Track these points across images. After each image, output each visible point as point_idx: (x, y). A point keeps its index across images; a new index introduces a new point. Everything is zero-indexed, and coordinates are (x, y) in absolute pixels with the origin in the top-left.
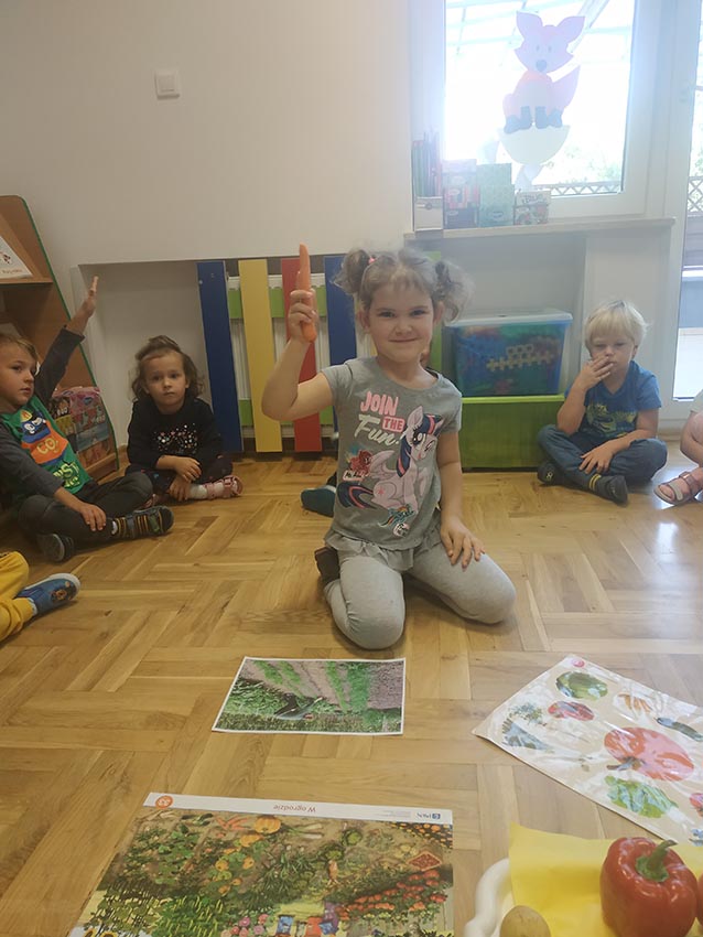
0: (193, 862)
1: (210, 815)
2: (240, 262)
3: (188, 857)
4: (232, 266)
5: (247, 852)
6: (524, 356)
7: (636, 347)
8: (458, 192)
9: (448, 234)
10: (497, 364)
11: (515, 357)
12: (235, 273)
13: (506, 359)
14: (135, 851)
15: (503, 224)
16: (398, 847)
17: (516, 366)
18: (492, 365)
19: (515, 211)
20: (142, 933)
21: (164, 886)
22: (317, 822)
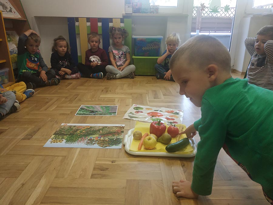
0: (73, 131)
1: (75, 126)
2: (79, 18)
3: (72, 131)
4: (77, 19)
5: (84, 130)
6: (151, 46)
7: (178, 45)
8: (136, 4)
9: (133, 14)
10: (145, 48)
11: (149, 47)
12: (78, 21)
13: (147, 47)
15: (147, 13)
16: (114, 129)
17: (149, 49)
18: (143, 49)
19: (150, 10)
20: (63, 140)
21: (67, 134)
22: (98, 126)
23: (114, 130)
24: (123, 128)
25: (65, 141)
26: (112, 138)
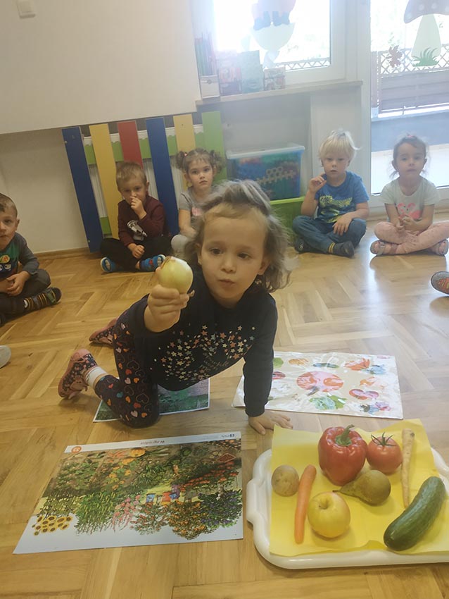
0: (96, 476)
1: (104, 452)
2: (90, 127)
3: (93, 474)
4: (86, 130)
5: (127, 467)
8: (227, 71)
9: (224, 99)
10: (261, 181)
11: (272, 175)
12: (88, 134)
13: (267, 178)
14: (62, 476)
15: (257, 90)
16: (211, 453)
17: (273, 181)
19: (264, 82)
20: (71, 515)
21: (81, 490)
22: (166, 447)
23: (212, 457)
24: (239, 448)
25: (75, 520)
26: (209, 493)
